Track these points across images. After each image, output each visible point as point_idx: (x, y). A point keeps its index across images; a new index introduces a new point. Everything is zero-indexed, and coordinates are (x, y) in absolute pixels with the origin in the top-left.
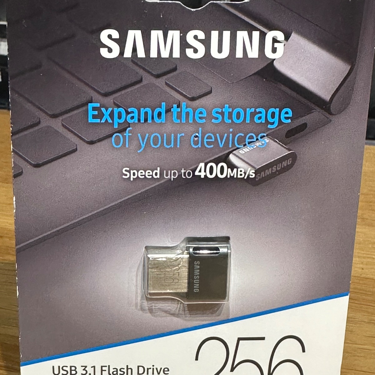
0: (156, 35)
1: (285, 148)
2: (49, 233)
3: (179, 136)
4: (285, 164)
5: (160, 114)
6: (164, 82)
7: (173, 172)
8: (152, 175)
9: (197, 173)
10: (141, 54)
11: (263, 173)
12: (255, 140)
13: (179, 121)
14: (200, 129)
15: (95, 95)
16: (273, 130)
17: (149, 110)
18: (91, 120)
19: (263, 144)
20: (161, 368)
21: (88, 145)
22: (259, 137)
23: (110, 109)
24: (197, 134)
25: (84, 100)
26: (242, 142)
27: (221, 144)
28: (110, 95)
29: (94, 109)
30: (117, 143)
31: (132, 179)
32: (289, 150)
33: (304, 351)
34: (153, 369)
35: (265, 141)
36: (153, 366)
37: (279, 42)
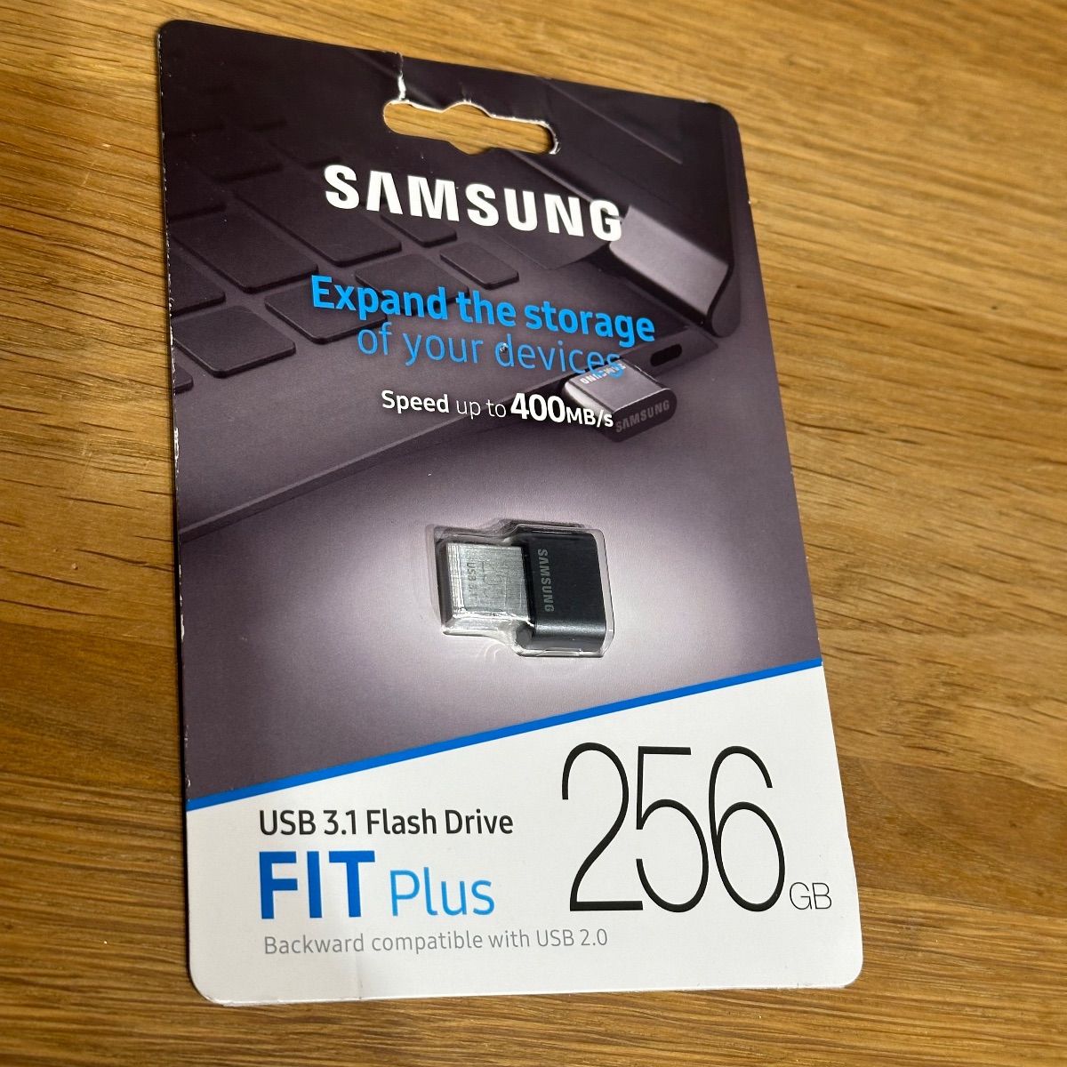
0: (416, 184)
1: (654, 381)
3: (474, 343)
4: (659, 408)
5: (437, 306)
6: (439, 255)
7: (471, 403)
8: (435, 407)
9: (514, 410)
10: (395, 208)
11: (625, 420)
12: (602, 363)
13: (470, 320)
14: (509, 336)
15: (323, 264)
16: (628, 351)
17: (418, 297)
18: (317, 303)
19: (617, 372)
20: (495, 818)
21: (316, 346)
22: (609, 361)
23: (350, 289)
24: (505, 343)
25: (303, 269)
26: (580, 362)
27: (548, 363)
28: (349, 266)
29: (322, 285)
30: (368, 345)
31: (400, 412)
32: (662, 386)
33: (769, 784)
34: (479, 818)
35: (619, 367)
36: (478, 811)
37: (611, 217)
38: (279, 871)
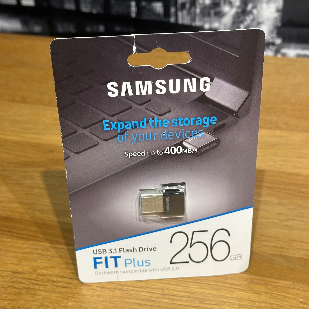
0: (138, 84)
1: (214, 136)
2: (87, 185)
3: (154, 134)
4: (214, 145)
5: (143, 124)
6: (144, 107)
7: (152, 152)
8: (141, 155)
9: (165, 152)
10: (131, 94)
11: (202, 150)
12: (197, 134)
13: (154, 127)
14: (166, 130)
15: (107, 116)
16: (206, 128)
17: (137, 122)
18: (105, 129)
19: (201, 136)
20: (152, 248)
21: (105, 141)
22: (199, 132)
23: (115, 123)
24: (164, 133)
25: (101, 119)
26: (190, 135)
27: (178, 136)
28: (115, 116)
29: (106, 123)
30: (120, 139)
31: (130, 157)
32: (216, 137)
33: (229, 235)
35: (202, 134)
36: (148, 247)
37: (207, 83)
38: (98, 260)
